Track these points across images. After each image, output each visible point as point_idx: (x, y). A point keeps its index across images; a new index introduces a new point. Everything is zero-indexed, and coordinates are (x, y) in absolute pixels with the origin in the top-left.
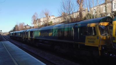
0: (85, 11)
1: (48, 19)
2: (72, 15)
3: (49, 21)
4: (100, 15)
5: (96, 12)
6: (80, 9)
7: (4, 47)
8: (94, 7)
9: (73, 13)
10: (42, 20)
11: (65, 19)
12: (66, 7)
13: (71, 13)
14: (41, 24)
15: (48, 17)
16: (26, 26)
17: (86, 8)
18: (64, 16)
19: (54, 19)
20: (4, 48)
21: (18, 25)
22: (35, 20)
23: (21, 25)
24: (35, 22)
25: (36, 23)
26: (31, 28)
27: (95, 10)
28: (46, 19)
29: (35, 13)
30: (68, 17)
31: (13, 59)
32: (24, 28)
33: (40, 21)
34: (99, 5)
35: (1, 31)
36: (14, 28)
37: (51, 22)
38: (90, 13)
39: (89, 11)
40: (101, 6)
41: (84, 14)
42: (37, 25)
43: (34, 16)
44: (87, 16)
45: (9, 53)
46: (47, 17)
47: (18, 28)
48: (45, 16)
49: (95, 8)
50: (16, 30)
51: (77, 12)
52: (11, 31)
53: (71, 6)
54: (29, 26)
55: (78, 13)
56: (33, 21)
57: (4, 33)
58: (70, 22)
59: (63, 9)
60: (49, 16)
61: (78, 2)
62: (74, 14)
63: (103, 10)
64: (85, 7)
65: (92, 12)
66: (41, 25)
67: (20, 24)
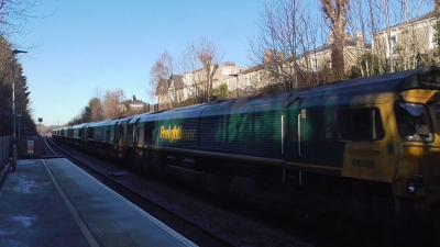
0: (353, 44)
1: (211, 77)
2: (303, 61)
3: (216, 85)
4: (415, 60)
5: (398, 50)
6: (335, 37)
7: (50, 180)
8: (388, 29)
9: (306, 54)
10: (188, 80)
11: (277, 76)
12: (278, 31)
13: (299, 51)
14: (186, 94)
15: (212, 69)
16: (130, 102)
17: (359, 34)
18: (272, 63)
19: (236, 76)
20: (49, 183)
21: (102, 99)
22: (161, 82)
23: (113, 99)
24: (162, 86)
25: (165, 92)
26: (147, 108)
27: (394, 38)
28: (203, 76)
29: (165, 55)
30: (288, 69)
31: (82, 226)
32: (123, 108)
33: (180, 86)
34: (413, 22)
35: (40, 120)
36: (87, 109)
37: (223, 88)
38: (373, 51)
39: (369, 46)
40: (420, 26)
41: (351, 57)
42: (170, 98)
43: (160, 65)
44: (363, 64)
45: (67, 202)
46: (209, 70)
47: (100, 109)
48: (200, 65)
49: (392, 34)
50: (93, 117)
51: (325, 48)
52: (77, 122)
53: (301, 26)
54: (141, 102)
55: (328, 54)
56: (156, 83)
57: (49, 130)
58: (296, 85)
59: (269, 39)
60: (216, 67)
61: (325, 10)
62: (312, 56)
63: (426, 42)
64: (355, 29)
65: (381, 47)
66: (186, 97)
67: (108, 96)
